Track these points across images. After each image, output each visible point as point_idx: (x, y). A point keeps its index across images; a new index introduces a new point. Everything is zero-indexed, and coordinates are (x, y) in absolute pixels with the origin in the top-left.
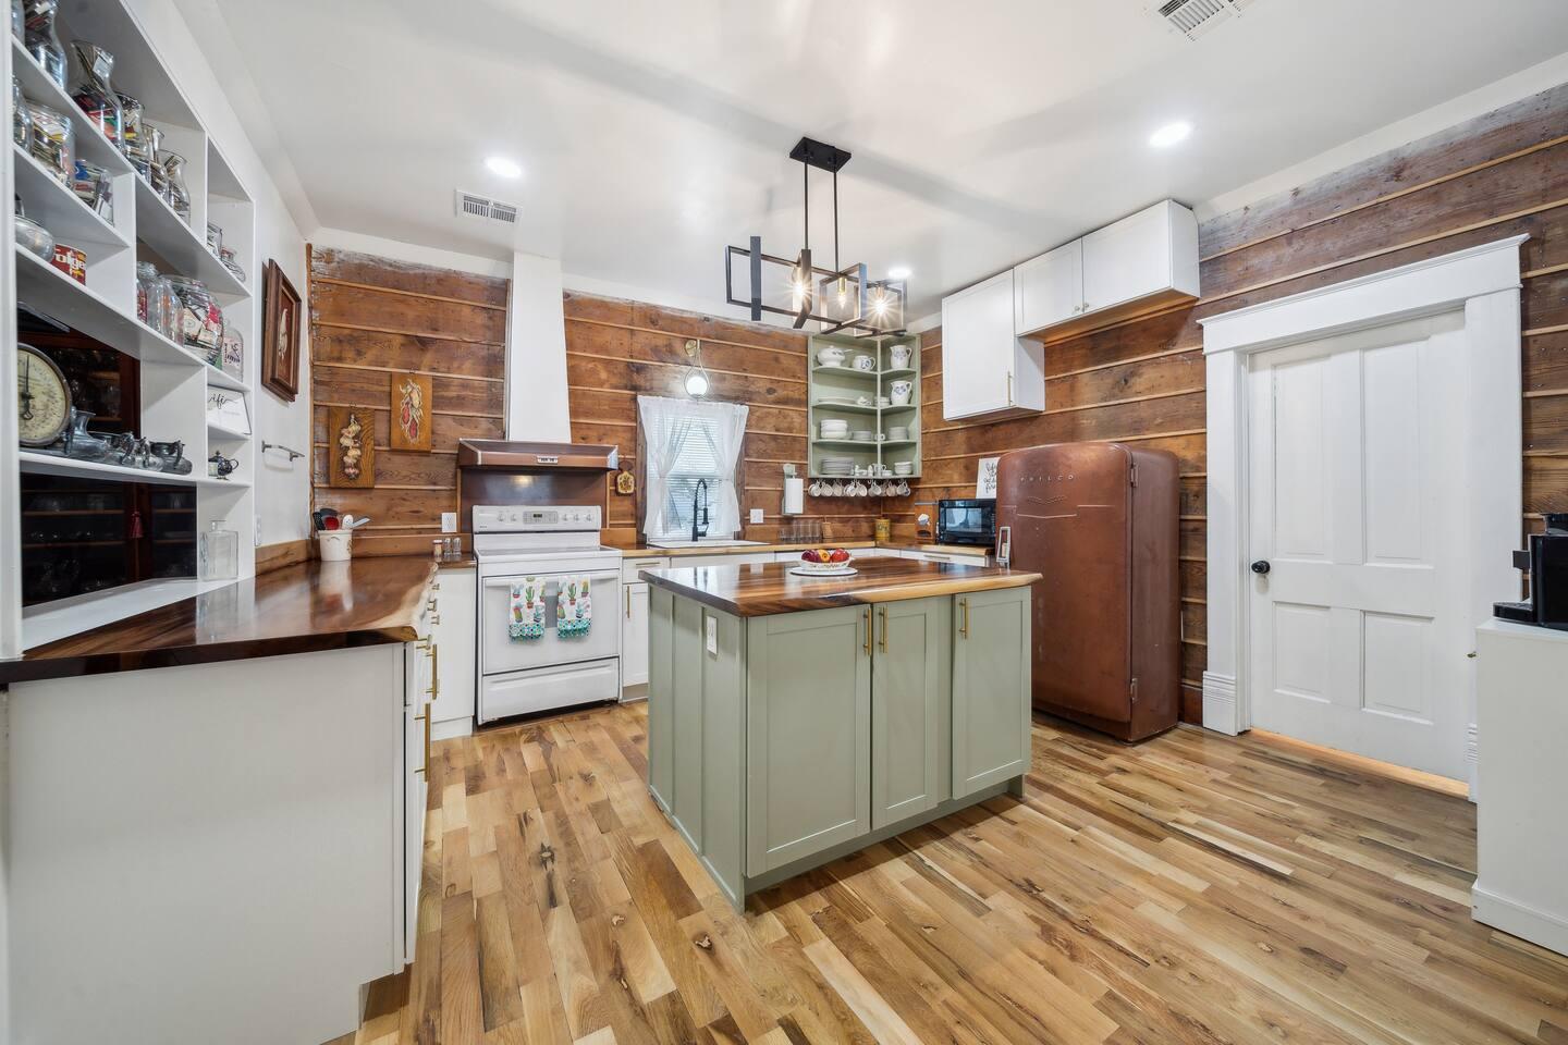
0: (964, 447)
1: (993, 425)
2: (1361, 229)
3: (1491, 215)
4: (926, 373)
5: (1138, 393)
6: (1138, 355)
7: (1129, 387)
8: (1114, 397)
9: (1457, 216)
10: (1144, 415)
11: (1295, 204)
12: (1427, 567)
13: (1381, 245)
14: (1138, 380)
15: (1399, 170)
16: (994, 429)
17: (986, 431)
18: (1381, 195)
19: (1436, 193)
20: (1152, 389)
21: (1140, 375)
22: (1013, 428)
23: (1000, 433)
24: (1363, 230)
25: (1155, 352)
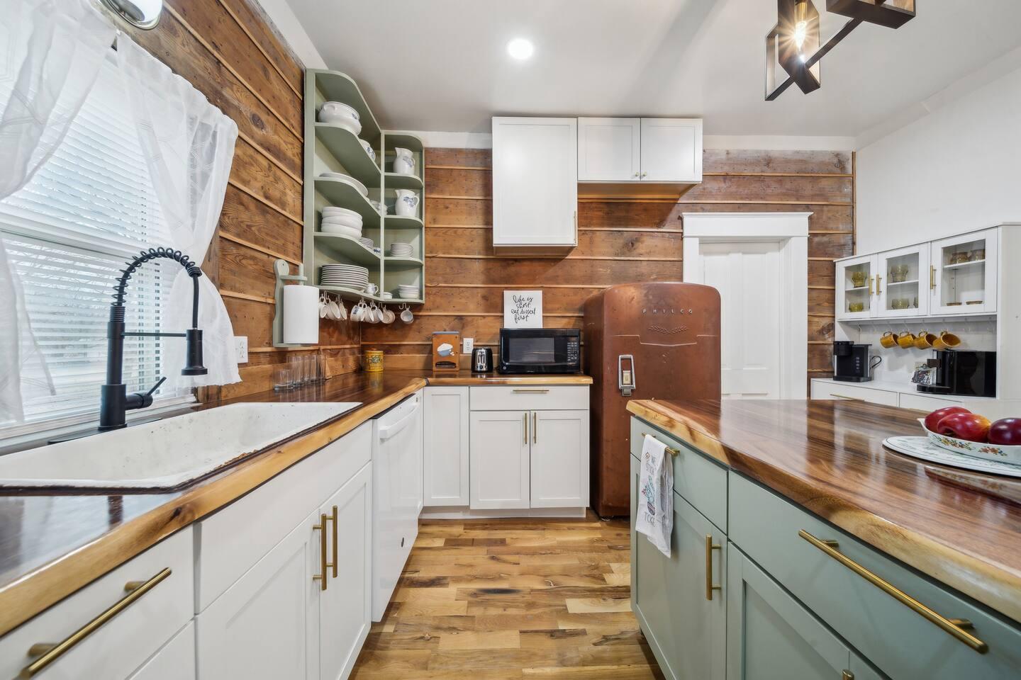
0: (482, 277)
1: (516, 260)
2: (754, 187)
3: (798, 200)
4: (431, 192)
5: (641, 255)
6: (641, 226)
7: (635, 249)
8: (623, 254)
9: (786, 195)
10: (644, 271)
11: (728, 159)
12: (765, 368)
13: (762, 199)
14: (641, 245)
15: (768, 161)
16: (517, 263)
17: (508, 265)
18: (762, 172)
19: (781, 180)
20: (649, 253)
21: (642, 242)
22: (537, 267)
23: (525, 268)
24: (756, 187)
25: (652, 227)
